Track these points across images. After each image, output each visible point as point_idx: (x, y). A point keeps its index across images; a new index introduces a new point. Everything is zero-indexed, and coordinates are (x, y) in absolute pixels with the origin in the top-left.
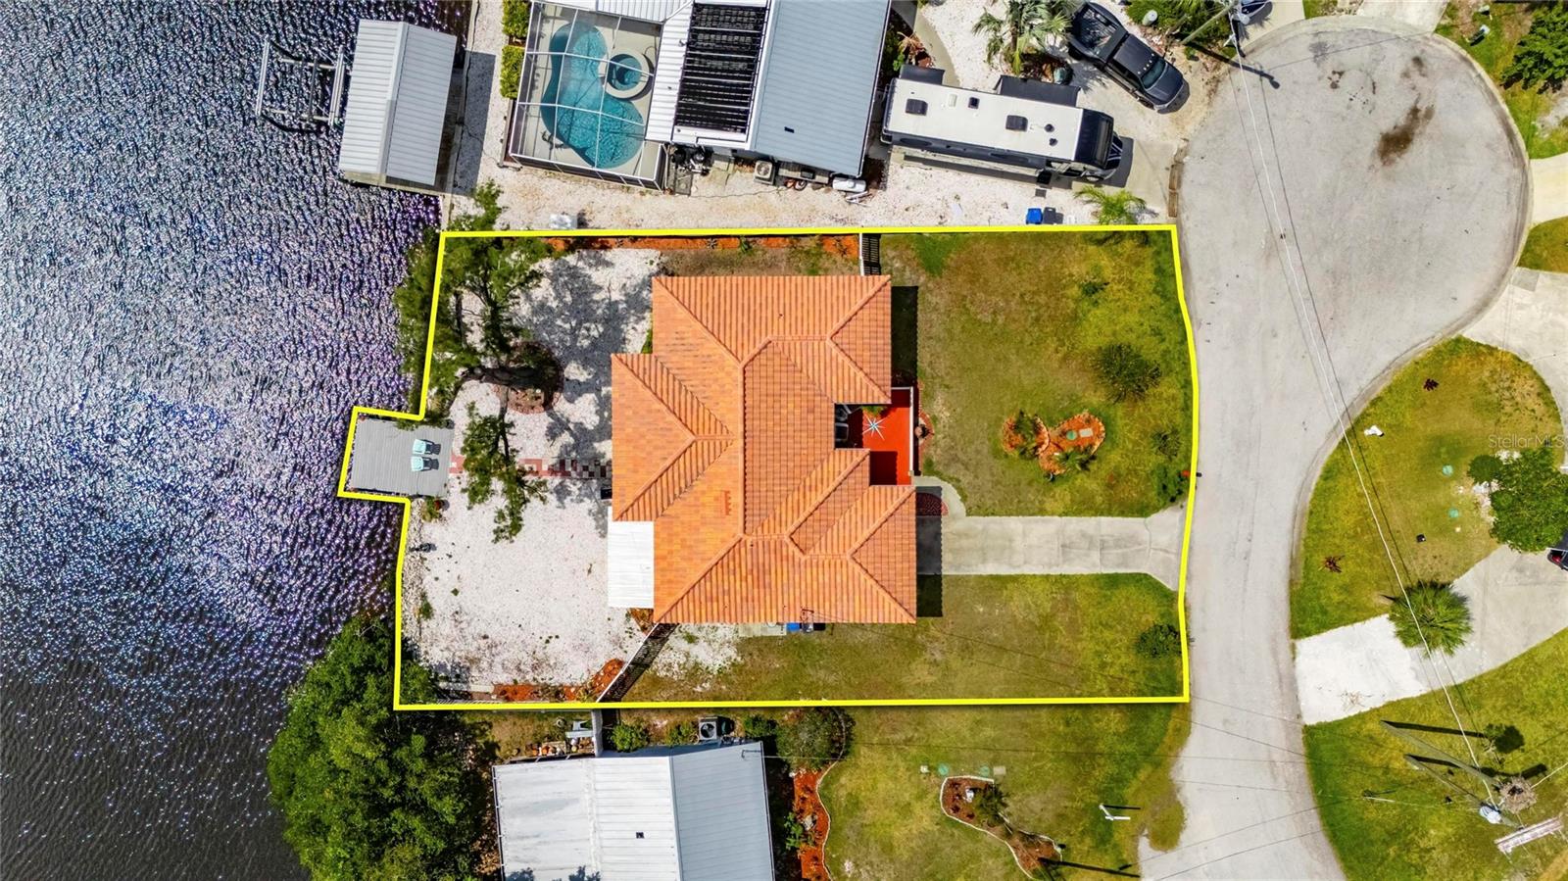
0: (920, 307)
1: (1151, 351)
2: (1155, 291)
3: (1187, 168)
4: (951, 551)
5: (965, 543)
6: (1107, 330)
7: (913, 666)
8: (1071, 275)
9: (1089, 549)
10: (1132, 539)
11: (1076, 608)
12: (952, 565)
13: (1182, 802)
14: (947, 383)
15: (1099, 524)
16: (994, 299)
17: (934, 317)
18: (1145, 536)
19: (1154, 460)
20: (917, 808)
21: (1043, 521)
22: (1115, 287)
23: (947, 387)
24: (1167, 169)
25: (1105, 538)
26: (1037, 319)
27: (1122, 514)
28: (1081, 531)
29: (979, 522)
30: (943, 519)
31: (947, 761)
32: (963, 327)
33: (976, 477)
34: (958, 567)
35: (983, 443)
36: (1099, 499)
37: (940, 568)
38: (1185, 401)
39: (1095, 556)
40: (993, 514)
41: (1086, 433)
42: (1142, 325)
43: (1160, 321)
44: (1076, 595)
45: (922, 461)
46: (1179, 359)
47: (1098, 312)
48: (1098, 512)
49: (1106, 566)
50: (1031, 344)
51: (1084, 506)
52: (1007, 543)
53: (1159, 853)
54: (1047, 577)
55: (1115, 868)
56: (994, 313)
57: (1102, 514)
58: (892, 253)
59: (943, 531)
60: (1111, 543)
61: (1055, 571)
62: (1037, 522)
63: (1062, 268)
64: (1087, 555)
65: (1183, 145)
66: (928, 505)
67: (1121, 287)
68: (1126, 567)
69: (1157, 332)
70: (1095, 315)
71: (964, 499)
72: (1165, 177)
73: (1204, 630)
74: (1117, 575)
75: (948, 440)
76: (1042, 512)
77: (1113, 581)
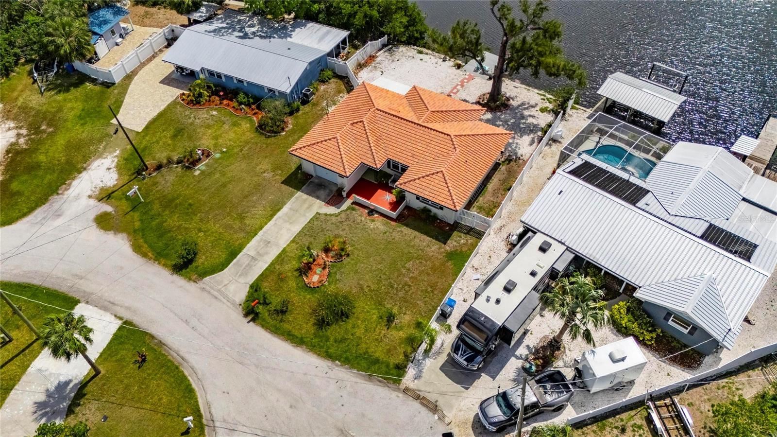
0: (434, 240)
1: (334, 331)
2: (367, 352)
3: (430, 414)
4: (307, 199)
5: (306, 206)
6: (362, 316)
7: (270, 165)
8: (405, 314)
9: (258, 252)
10: (245, 273)
11: (236, 232)
12: (300, 196)
13: (109, 232)
14: (387, 233)
15: (266, 263)
16: (416, 273)
17: (425, 244)
18: (242, 280)
19: (276, 301)
20: (213, 142)
21: (288, 240)
22: (383, 332)
23: (386, 233)
24: (437, 401)
25: (257, 262)
26: (392, 287)
27: (262, 275)
28: (269, 253)
29: (310, 215)
30: (324, 203)
31: (220, 158)
32: (411, 253)
33: (332, 224)
34: (297, 198)
35: (346, 234)
36: (277, 267)
37: (302, 192)
38: (293, 335)
39: (252, 253)
40: (309, 222)
41: (315, 278)
42: (352, 335)
43: (348, 345)
44: (242, 235)
45: (357, 207)
46: (319, 344)
47: (375, 317)
48: (272, 264)
49: (243, 255)
50: (380, 277)
51: (281, 258)
52: (291, 221)
53: (99, 213)
54: (261, 228)
55: (113, 194)
56: (409, 270)
57: (269, 266)
58: (469, 242)
59: (318, 201)
60: (252, 263)
61: (261, 233)
62: (290, 238)
63: (412, 311)
64: (256, 250)
65: (447, 420)
66: (336, 197)
67: (382, 335)
68: (234, 264)
69: (343, 340)
70: (374, 314)
71: (326, 215)
72: (432, 397)
73: (172, 282)
74: (235, 258)
75: (359, 221)
76: (293, 241)
77: (233, 255)
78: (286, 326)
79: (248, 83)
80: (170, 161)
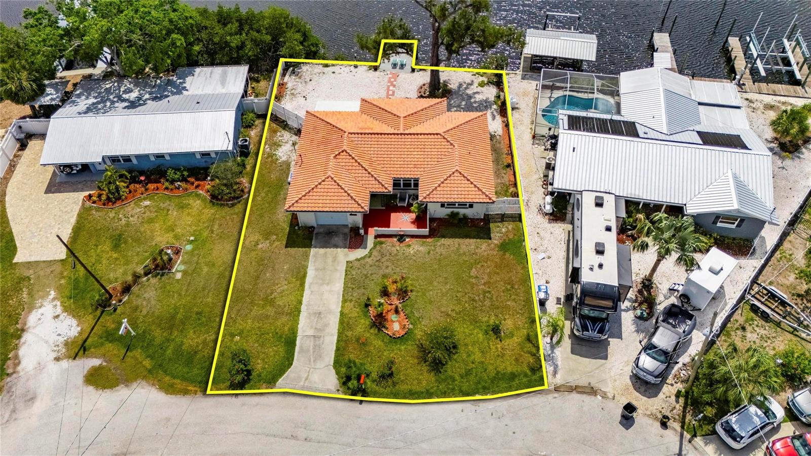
0: (478, 240)
1: (454, 368)
2: (498, 373)
3: (593, 398)
4: (326, 253)
5: (330, 260)
6: (468, 340)
7: (257, 234)
8: (505, 320)
9: (316, 328)
10: (318, 356)
11: (276, 319)
12: (316, 253)
13: (117, 388)
14: (431, 252)
15: (332, 335)
16: (486, 277)
17: (472, 247)
18: (320, 365)
19: (374, 368)
20: (171, 235)
21: (338, 302)
22: (499, 346)
23: (429, 253)
24: (590, 384)
25: (322, 339)
26: (473, 300)
27: (338, 349)
28: (329, 324)
29: (342, 267)
30: (346, 250)
31: (193, 250)
32: (467, 261)
33: (371, 266)
34: (315, 256)
35: (393, 270)
36: (349, 334)
37: (315, 247)
38: (416, 393)
39: (311, 332)
40: (346, 275)
41: (396, 327)
42: (473, 363)
43: (477, 375)
44: (284, 319)
45: (383, 239)
46: (448, 388)
47: (480, 335)
48: (340, 334)
49: (302, 339)
50: (457, 297)
51: (345, 323)
52: (327, 282)
53: (86, 372)
54: (300, 303)
55: (87, 343)
56: (477, 277)
57: (339, 337)
58: (510, 227)
59: (339, 249)
60: (317, 343)
61: (303, 308)
62: (338, 298)
63: (509, 314)
64: (312, 327)
65: (610, 395)
66: (355, 238)
67: (500, 349)
68: (299, 353)
69: (468, 373)
70: (478, 333)
71: (358, 260)
72: (583, 382)
73: (243, 405)
74: (295, 345)
75: (395, 252)
76: (345, 301)
77: (290, 343)
78: (404, 387)
79: (171, 155)
80: (136, 277)
